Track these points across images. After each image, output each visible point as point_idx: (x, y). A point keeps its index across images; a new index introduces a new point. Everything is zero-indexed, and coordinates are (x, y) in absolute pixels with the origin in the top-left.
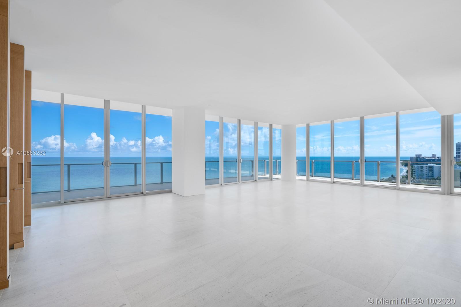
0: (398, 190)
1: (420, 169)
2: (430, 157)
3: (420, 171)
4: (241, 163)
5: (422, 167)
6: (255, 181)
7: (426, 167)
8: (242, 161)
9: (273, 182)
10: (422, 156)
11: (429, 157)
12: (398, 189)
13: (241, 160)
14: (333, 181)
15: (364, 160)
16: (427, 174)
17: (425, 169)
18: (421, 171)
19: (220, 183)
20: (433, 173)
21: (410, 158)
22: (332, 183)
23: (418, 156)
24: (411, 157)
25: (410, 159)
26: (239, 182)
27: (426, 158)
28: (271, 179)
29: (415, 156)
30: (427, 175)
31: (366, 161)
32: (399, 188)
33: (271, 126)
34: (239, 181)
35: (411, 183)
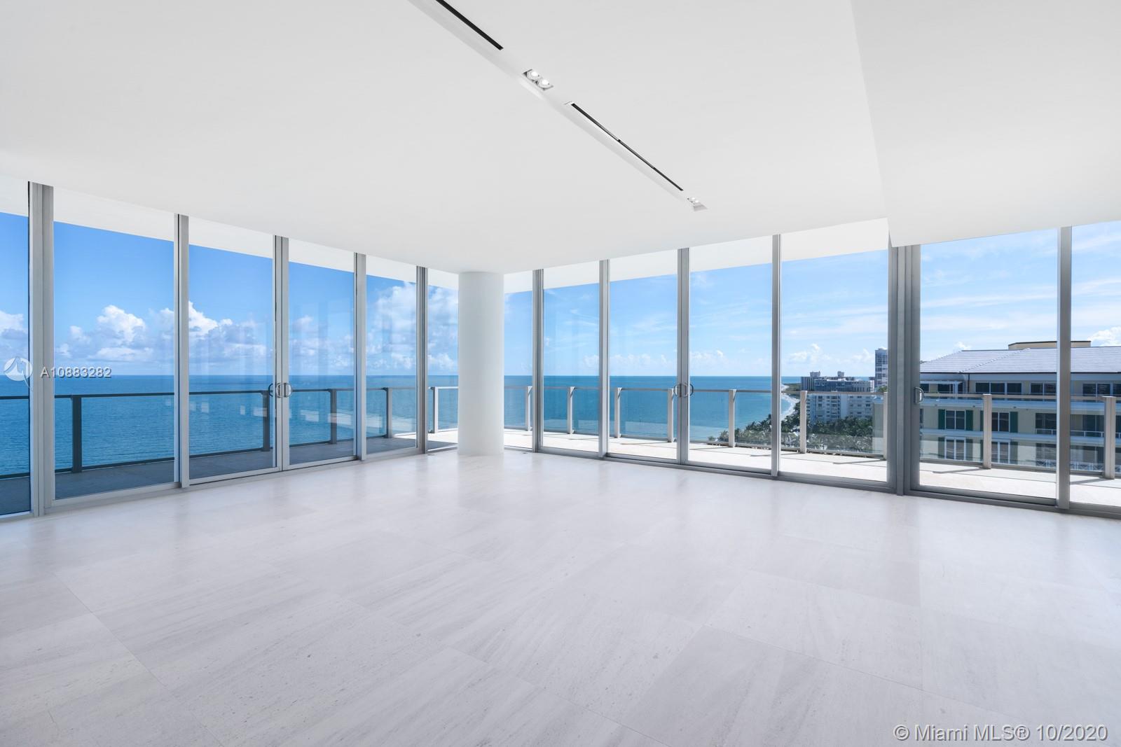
0: (775, 479)
1: (818, 402)
2: (835, 378)
3: (817, 406)
4: (286, 400)
5: (820, 397)
6: (357, 458)
7: (828, 397)
8: (293, 391)
9: (430, 459)
10: (822, 375)
11: (832, 378)
12: (776, 475)
13: (289, 388)
14: (604, 451)
15: (689, 388)
16: (828, 412)
17: (825, 401)
18: (820, 405)
19: (176, 480)
20: (839, 409)
21: (800, 379)
22: (602, 459)
23: (814, 376)
24: (802, 378)
25: (800, 382)
26: (276, 469)
27: (828, 380)
28: (423, 448)
29: (809, 376)
30: (828, 414)
31: (693, 390)
32: (779, 473)
33: (422, 272)
34: (279, 464)
35: (806, 449)
